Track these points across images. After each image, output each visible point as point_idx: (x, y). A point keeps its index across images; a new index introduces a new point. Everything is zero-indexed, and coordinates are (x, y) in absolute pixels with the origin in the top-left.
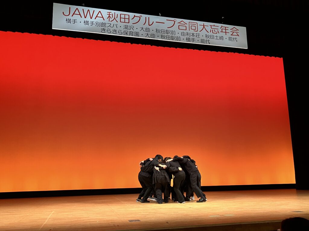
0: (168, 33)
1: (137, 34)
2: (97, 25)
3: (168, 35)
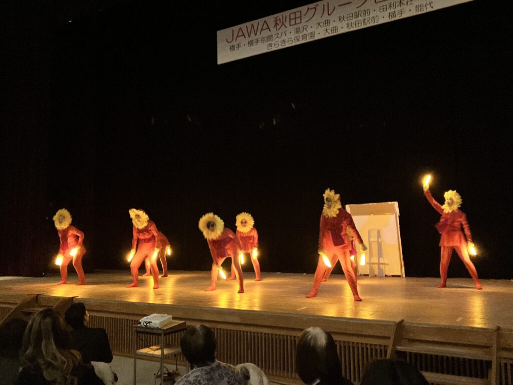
0: (357, 17)
1: (312, 34)
2: (263, 41)
3: (358, 19)
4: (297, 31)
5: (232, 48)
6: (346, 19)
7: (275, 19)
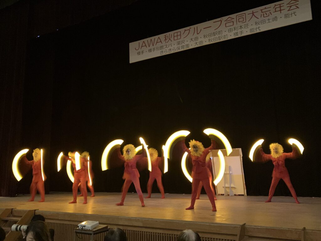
0: (215, 36)
2: (157, 50)
4: (179, 44)
5: (139, 53)
6: (208, 37)
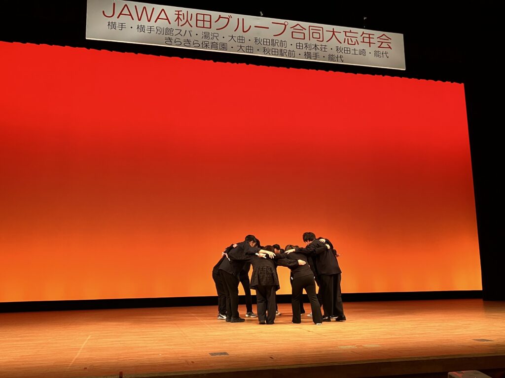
0: (274, 45)
1: (224, 46)
2: (159, 32)
3: (274, 47)
4: (206, 35)
5: (112, 25)
6: (262, 43)
7: (177, 13)
